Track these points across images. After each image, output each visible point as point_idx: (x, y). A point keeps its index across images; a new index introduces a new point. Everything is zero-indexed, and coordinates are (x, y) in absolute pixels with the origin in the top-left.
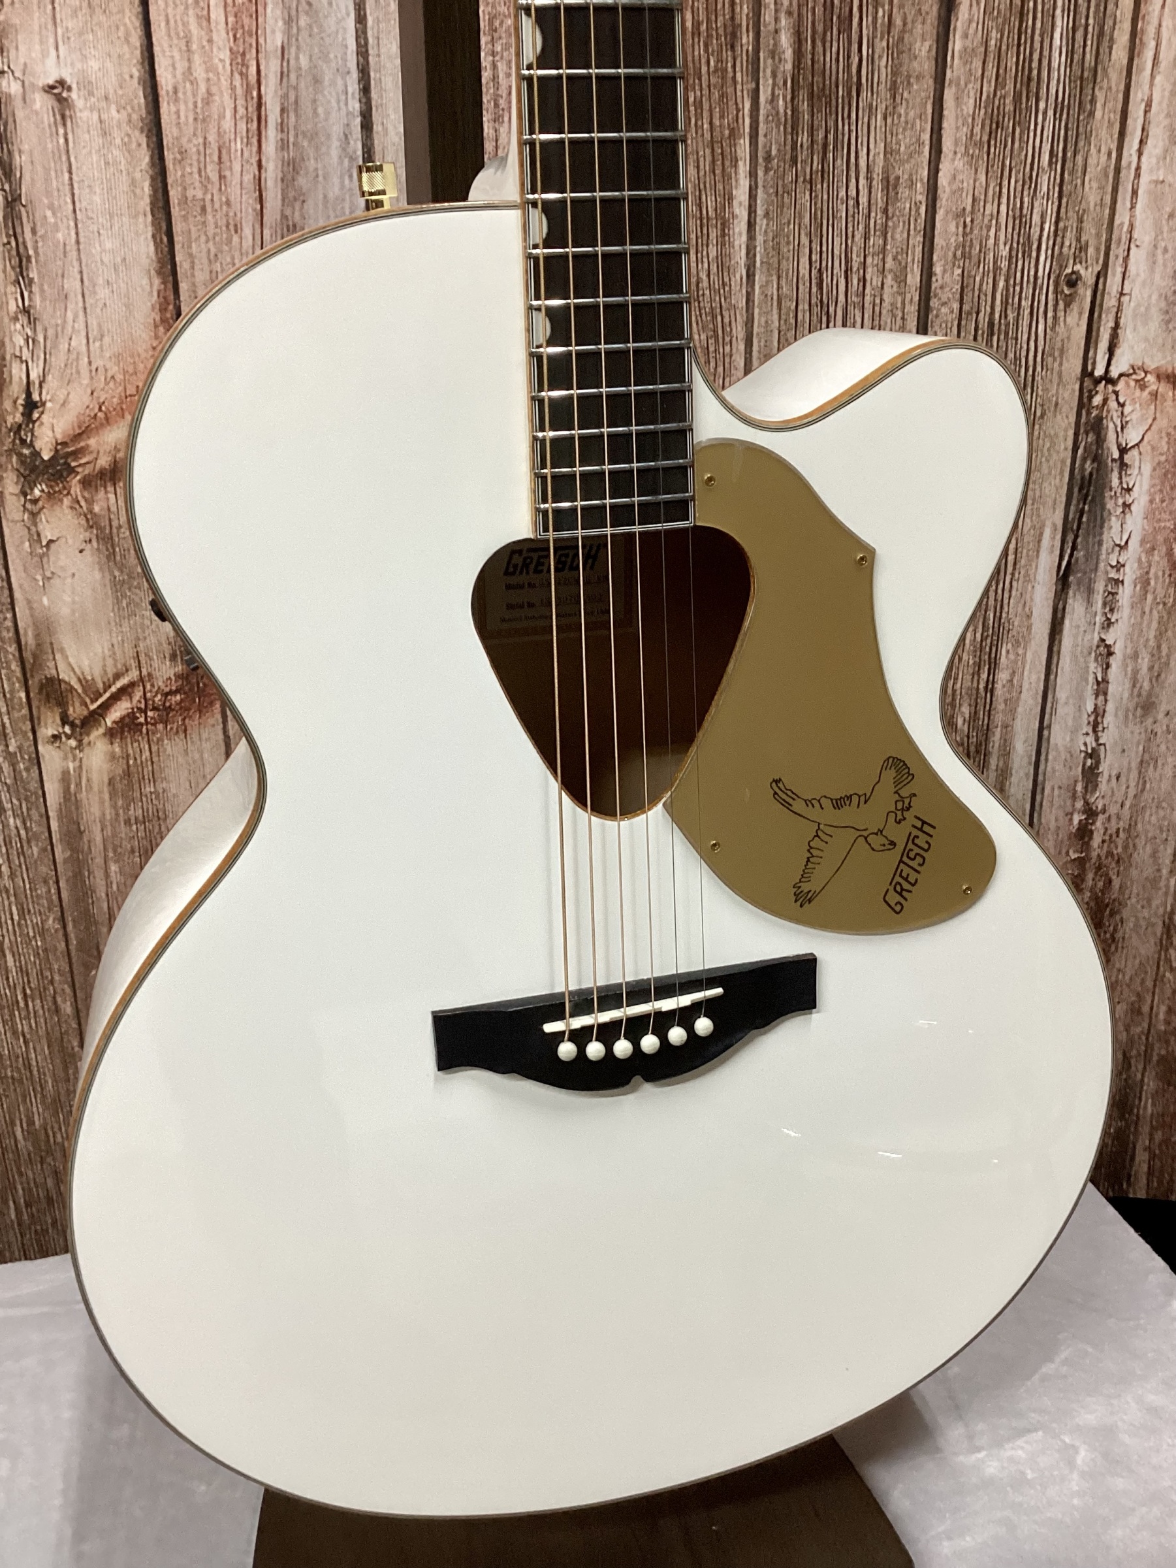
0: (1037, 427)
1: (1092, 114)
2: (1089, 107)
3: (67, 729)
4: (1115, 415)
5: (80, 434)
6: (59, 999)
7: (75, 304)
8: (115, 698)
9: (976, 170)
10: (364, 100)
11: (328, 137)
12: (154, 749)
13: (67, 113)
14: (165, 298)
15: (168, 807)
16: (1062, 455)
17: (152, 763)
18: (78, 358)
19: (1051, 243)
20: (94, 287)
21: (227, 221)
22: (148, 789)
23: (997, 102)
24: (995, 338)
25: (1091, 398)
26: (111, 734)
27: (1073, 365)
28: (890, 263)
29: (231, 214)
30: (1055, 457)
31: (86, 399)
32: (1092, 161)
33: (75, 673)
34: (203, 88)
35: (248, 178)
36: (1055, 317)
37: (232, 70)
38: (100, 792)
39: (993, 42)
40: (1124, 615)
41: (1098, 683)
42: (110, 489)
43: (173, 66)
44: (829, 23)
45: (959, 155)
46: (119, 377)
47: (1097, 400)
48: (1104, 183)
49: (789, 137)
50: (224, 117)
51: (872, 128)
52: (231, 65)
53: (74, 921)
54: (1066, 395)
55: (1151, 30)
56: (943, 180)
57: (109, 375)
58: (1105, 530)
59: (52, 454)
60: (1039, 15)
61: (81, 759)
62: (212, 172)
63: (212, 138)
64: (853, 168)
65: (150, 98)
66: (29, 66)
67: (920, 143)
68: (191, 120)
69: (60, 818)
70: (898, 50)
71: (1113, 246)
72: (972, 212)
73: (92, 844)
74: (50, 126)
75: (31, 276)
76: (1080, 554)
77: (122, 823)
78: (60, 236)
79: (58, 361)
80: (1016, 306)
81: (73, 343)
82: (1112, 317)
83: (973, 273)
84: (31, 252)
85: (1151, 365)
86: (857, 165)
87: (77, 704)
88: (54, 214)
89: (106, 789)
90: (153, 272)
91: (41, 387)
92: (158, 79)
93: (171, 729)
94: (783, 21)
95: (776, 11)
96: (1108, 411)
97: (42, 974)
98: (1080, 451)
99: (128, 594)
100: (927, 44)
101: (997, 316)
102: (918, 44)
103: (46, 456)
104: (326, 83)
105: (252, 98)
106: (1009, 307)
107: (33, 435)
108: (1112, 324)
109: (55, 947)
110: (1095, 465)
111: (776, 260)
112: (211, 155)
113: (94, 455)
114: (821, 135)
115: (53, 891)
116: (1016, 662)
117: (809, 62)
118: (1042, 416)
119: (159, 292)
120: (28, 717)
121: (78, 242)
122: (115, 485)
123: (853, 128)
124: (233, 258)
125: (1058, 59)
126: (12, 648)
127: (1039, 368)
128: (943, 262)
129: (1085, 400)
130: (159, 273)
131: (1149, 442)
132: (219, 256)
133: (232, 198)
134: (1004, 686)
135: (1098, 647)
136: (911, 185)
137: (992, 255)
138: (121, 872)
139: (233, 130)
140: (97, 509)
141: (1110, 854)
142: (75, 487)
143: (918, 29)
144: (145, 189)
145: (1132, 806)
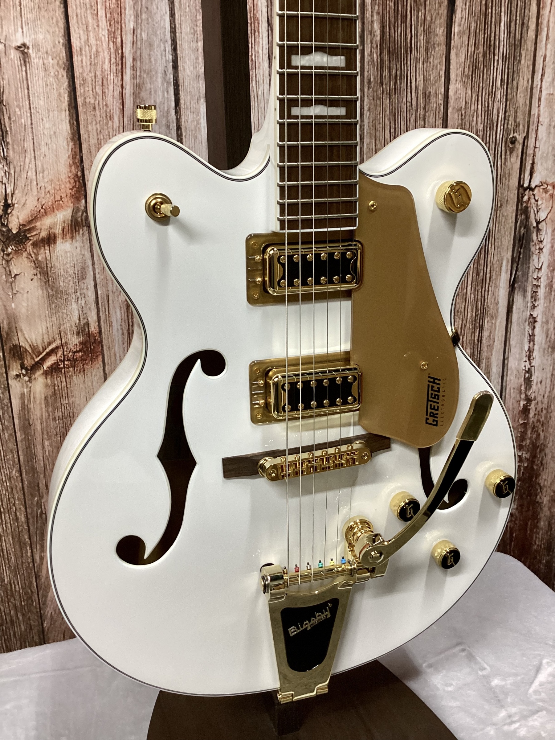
0: (498, 212)
1: (520, 61)
2: (518, 58)
3: (24, 372)
4: (534, 206)
5: (32, 220)
6: (18, 514)
7: (30, 155)
8: (49, 354)
9: (466, 89)
10: (174, 54)
11: (156, 72)
12: (68, 380)
13: (27, 60)
14: (75, 152)
15: (75, 411)
16: (510, 225)
17: (67, 388)
18: (31, 182)
19: (503, 123)
20: (39, 146)
21: (106, 114)
22: (65, 402)
23: (475, 57)
25: (523, 197)
26: (46, 373)
27: (514, 181)
29: (108, 111)
30: (507, 226)
31: (35, 203)
32: (521, 84)
33: (28, 342)
34: (94, 49)
35: (117, 93)
36: (505, 158)
37: (109, 41)
38: (40, 404)
39: (473, 28)
40: (541, 303)
41: (530, 336)
42: (47, 248)
43: (80, 37)
44: (396, 18)
45: (458, 82)
46: (52, 192)
47: (526, 198)
48: (526, 94)
49: (379, 72)
50: (105, 63)
51: (418, 69)
52: (108, 38)
53: (26, 471)
54: (512, 196)
55: (545, 23)
56: (451, 93)
57: (47, 190)
58: (531, 261)
59: (17, 230)
60: (494, 15)
61: (30, 387)
62: (99, 90)
63: (99, 73)
64: (409, 87)
65: (68, 53)
66: (8, 36)
67: (440, 76)
68: (88, 64)
69: (19, 418)
70: (428, 32)
71: (531, 124)
72: (465, 109)
73: (36, 431)
74: (18, 66)
75: (8, 141)
76: (519, 273)
77: (51, 420)
78: (23, 120)
79: (21, 183)
81: (28, 174)
82: (531, 158)
84: (8, 129)
85: (550, 181)
86: (411, 86)
87: (29, 358)
88: (20, 110)
89: (43, 402)
90: (69, 139)
91: (12, 197)
92: (72, 44)
93: (77, 370)
94: (375, 17)
95: (372, 12)
96: (531, 204)
97: (9, 500)
98: (518, 223)
99: (56, 301)
100: (442, 29)
102: (438, 29)
103: (14, 232)
104: (156, 46)
105: (119, 54)
107: (8, 221)
108: (531, 162)
109: (16, 485)
110: (525, 230)
111: (373, 132)
112: (98, 81)
113: (39, 231)
114: (394, 72)
115: (15, 456)
116: (492, 327)
117: (388, 37)
118: (501, 207)
119: (72, 149)
120: (4, 365)
121: (32, 124)
122: (49, 246)
123: (409, 68)
124: (109, 132)
125: (503, 36)
127: (499, 183)
129: (520, 198)
130: (72, 139)
131: (550, 219)
132: (102, 131)
133: (109, 103)
134: (486, 339)
135: (529, 318)
136: (436, 95)
137: (475, 129)
138: (51, 445)
139: (109, 69)
140: (40, 258)
141: (538, 421)
142: (29, 247)
143: (438, 22)
144: (66, 98)
145: (548, 397)
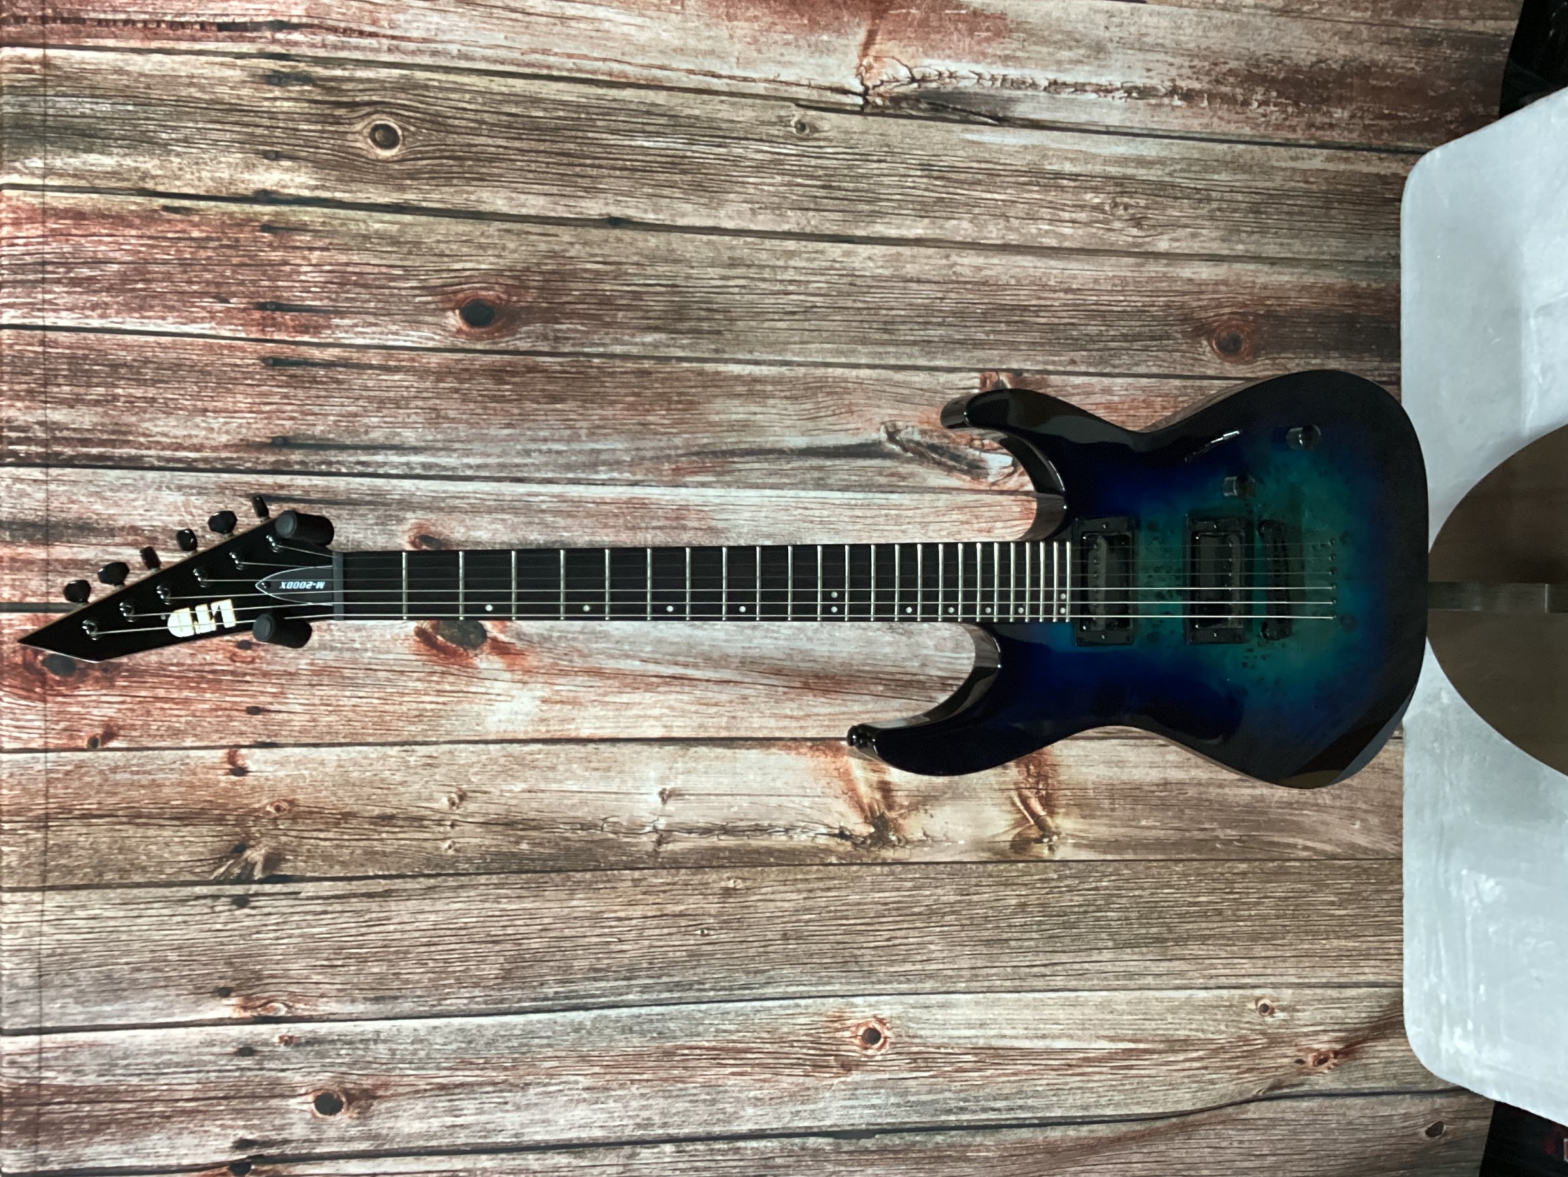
0: (896, 150)
1: (697, 118)
3: (1046, 839)
4: (889, 87)
5: (861, 807)
6: (1236, 870)
7: (784, 801)
8: (1028, 807)
11: (693, 636)
12: (1064, 786)
13: (678, 792)
14: (782, 747)
15: (1105, 782)
16: (914, 128)
17: (1073, 789)
18: (816, 803)
19: (774, 144)
20: (775, 788)
21: (741, 703)
22: (1092, 794)
23: (686, 186)
26: (1051, 813)
27: (855, 122)
28: (781, 263)
29: (737, 701)
30: (916, 134)
31: (841, 801)
32: (725, 115)
33: (1009, 830)
34: (665, 711)
35: (716, 688)
36: (826, 139)
37: (655, 692)
38: (1090, 824)
39: (649, 190)
41: (1076, 90)
42: (894, 792)
43: (653, 727)
45: (717, 214)
46: (828, 779)
47: (879, 101)
48: (738, 105)
49: (705, 336)
50: (681, 699)
51: (699, 276)
52: (652, 692)
53: (1178, 853)
54: (875, 126)
55: (645, 72)
56: (730, 225)
57: (827, 785)
58: (967, 90)
59: (871, 825)
60: (635, 157)
61: (1067, 834)
62: (713, 710)
63: (693, 708)
64: (722, 289)
65: (668, 742)
66: (651, 811)
67: (708, 243)
68: (682, 719)
69: (1105, 853)
70: (654, 259)
71: (778, 94)
72: (753, 202)
73: (1126, 834)
74: (686, 803)
75: (767, 825)
76: (982, 108)
77: (1113, 813)
78: (746, 805)
79: (817, 815)
80: (811, 168)
81: (807, 805)
82: (823, 92)
83: (791, 201)
84: (754, 823)
85: (856, 61)
86: (721, 286)
87: (1030, 831)
88: (733, 806)
89: (1088, 821)
90: (766, 751)
91: (831, 827)
92: (658, 736)
93: (1052, 773)
94: (637, 339)
95: (631, 344)
96: (887, 92)
97: (1215, 879)
98: (913, 112)
99: (961, 791)
100: (650, 237)
101: (819, 182)
102: (650, 244)
103: (872, 830)
105: (671, 681)
106: (815, 173)
107: (859, 836)
108: (828, 92)
109: (1195, 868)
111: (776, 345)
112: (703, 709)
113: (874, 800)
114: (703, 312)
115: (1157, 864)
116: (1058, 156)
117: (660, 321)
118: (889, 146)
119: (778, 749)
120: (1035, 863)
121: (750, 795)
122: (890, 791)
123: (697, 289)
125: (661, 143)
126: (990, 867)
127: (856, 151)
128: (783, 225)
129: (879, 110)
130: (768, 747)
133: (728, 699)
134: (1075, 165)
135: (1049, 91)
136: (732, 248)
137: (781, 188)
139: (689, 695)
140: (906, 803)
141: (1208, 73)
142: (892, 815)
143: (641, 244)
144: (720, 751)
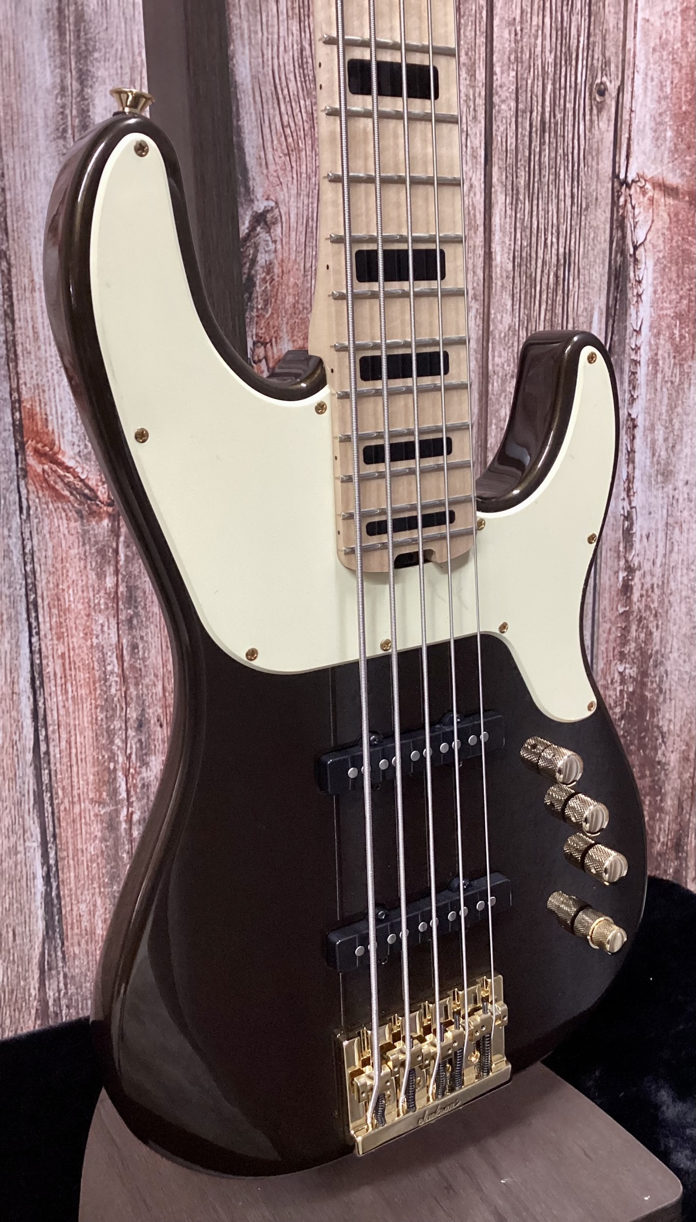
4: (631, 216)
16: (603, 245)
24: (547, 135)
25: (618, 198)
27: (606, 166)
30: (598, 246)
36: (591, 120)
40: (642, 392)
41: (628, 452)
48: (618, 9)
58: (628, 317)
71: (626, 66)
72: (521, 22)
76: (617, 336)
80: (562, 107)
82: (627, 128)
83: (525, 76)
85: (649, 175)
96: (627, 212)
101: (547, 115)
106: (557, 109)
108: (627, 134)
110: (622, 259)
118: (587, 208)
127: (582, 165)
128: (500, 64)
129: (615, 199)
131: (650, 242)
135: (626, 420)
137: (540, 61)
141: (647, 607)
145: (663, 565)
